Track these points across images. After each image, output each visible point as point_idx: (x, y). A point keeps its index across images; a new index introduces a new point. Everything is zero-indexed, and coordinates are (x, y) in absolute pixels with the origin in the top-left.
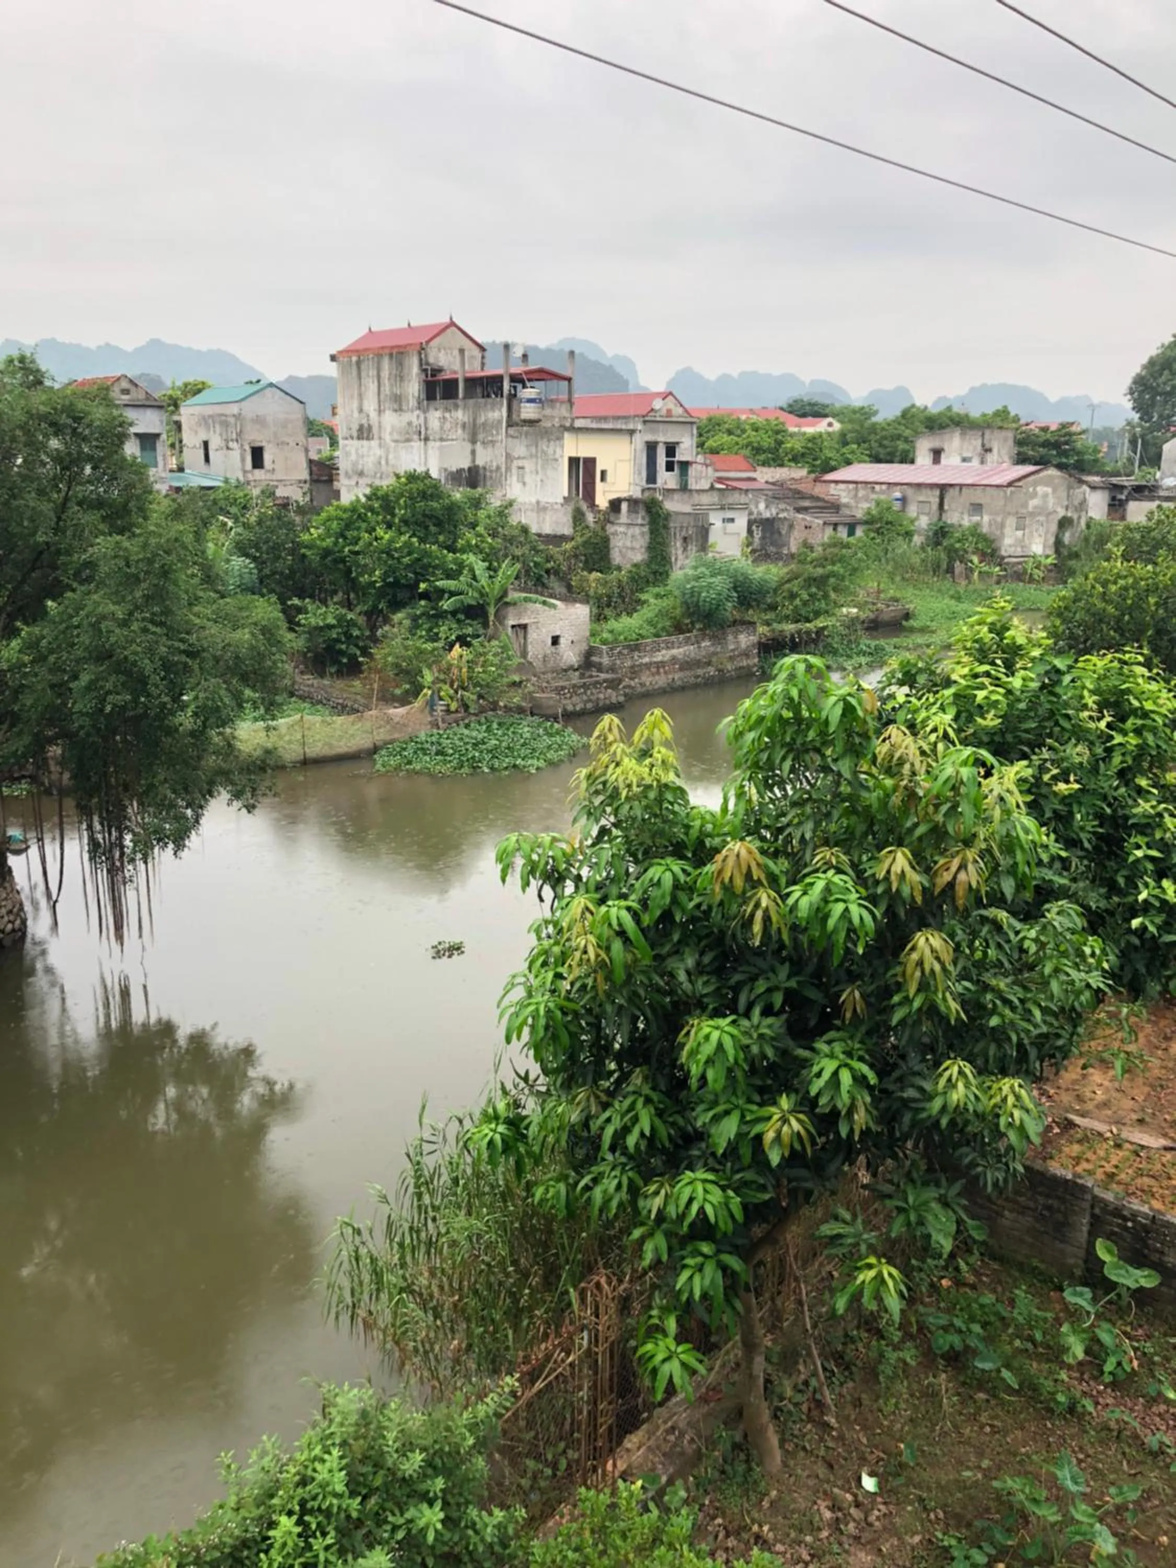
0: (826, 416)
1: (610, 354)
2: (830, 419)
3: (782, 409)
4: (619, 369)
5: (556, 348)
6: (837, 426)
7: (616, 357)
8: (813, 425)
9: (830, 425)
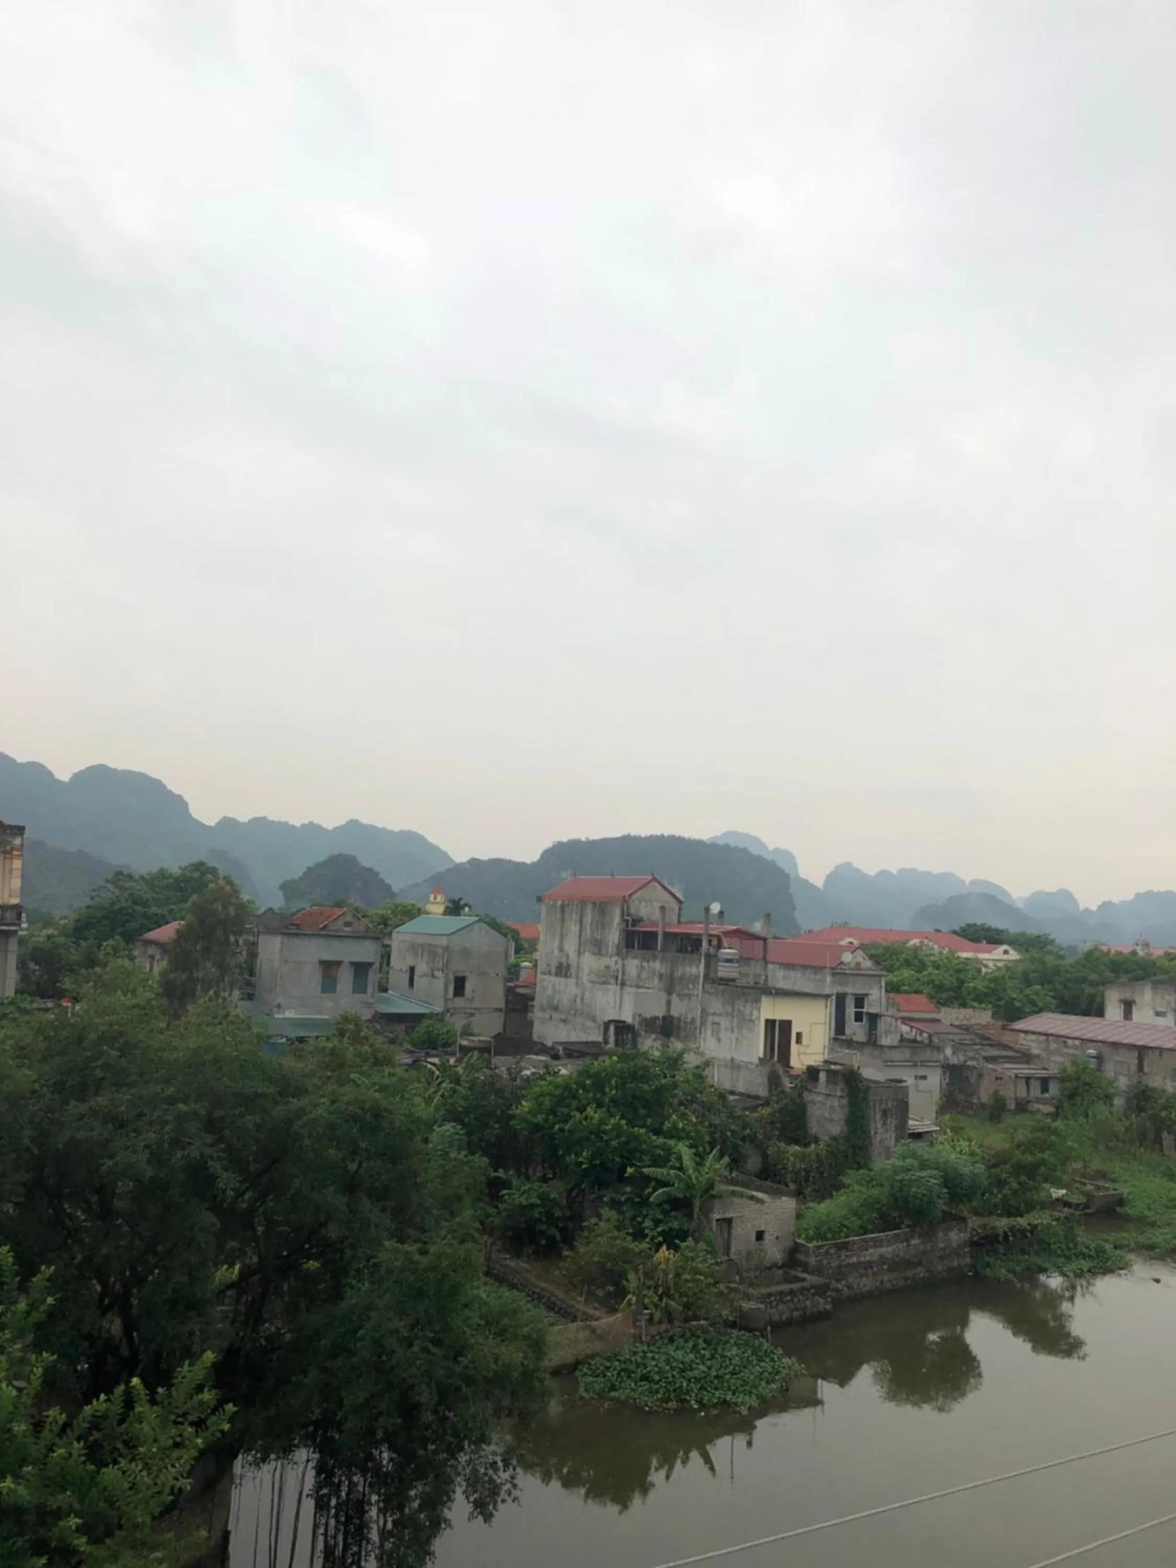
0: (999, 942)
1: (771, 847)
2: (1005, 947)
3: (955, 932)
4: (781, 864)
5: (720, 842)
6: (1014, 955)
7: (777, 850)
8: (990, 952)
9: (1006, 952)
